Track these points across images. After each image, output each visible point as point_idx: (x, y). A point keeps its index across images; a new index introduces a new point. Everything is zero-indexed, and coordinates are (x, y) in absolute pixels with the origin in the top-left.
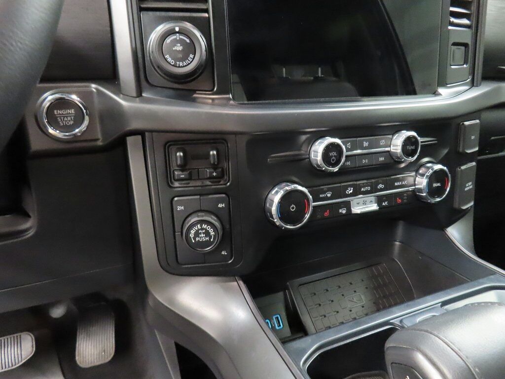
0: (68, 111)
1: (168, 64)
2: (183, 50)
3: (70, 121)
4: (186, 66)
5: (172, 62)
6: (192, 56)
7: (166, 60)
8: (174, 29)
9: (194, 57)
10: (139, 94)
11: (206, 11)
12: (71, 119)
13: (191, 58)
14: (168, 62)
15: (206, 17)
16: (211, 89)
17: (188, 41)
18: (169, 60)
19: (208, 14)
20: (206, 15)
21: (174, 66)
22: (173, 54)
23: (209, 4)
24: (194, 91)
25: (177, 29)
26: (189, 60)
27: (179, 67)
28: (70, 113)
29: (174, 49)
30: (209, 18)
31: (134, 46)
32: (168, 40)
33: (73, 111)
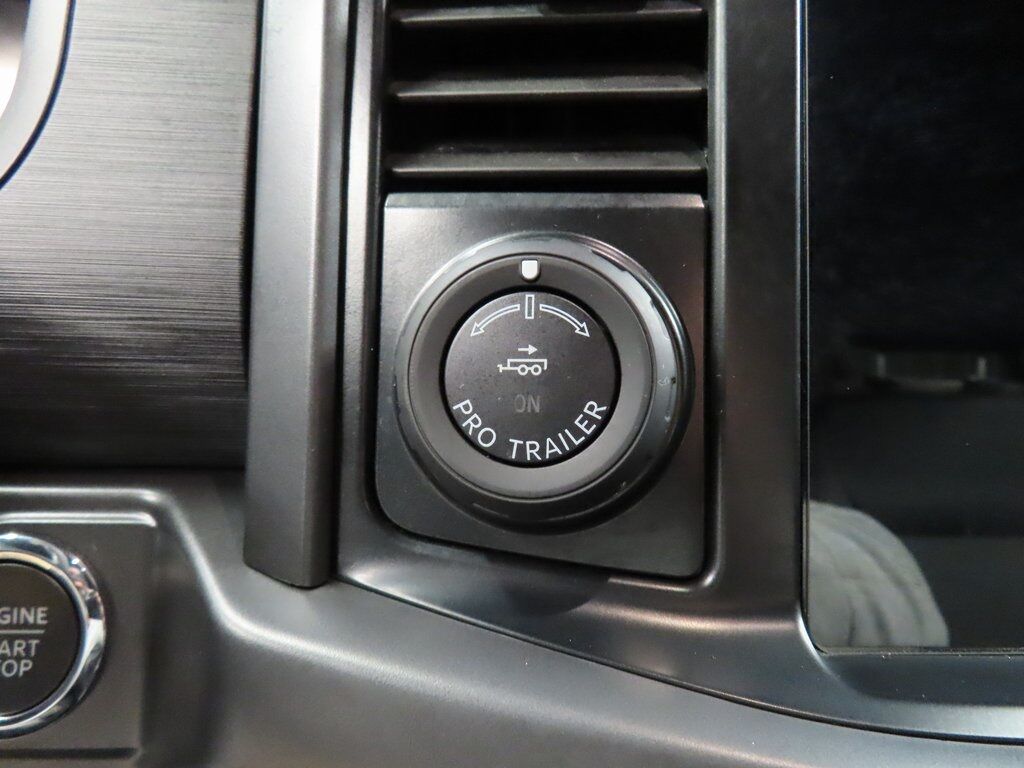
0: (23, 611)
1: (462, 442)
2: (547, 378)
3: (18, 658)
4: (555, 460)
5: (487, 437)
6: (593, 408)
7: (454, 421)
8: (516, 268)
9: (607, 417)
10: (326, 571)
11: (699, 183)
12: (27, 649)
13: (592, 420)
14: (462, 433)
15: (696, 211)
16: (686, 572)
17: (582, 329)
18: (471, 424)
19: (705, 197)
20: (697, 202)
21: (496, 456)
22: (496, 395)
23: (712, 152)
24: (597, 576)
25: (529, 269)
26: (578, 433)
27: (521, 463)
28: (26, 625)
29: (501, 368)
30: (708, 215)
31: (331, 342)
32: (478, 325)
33: (38, 616)
